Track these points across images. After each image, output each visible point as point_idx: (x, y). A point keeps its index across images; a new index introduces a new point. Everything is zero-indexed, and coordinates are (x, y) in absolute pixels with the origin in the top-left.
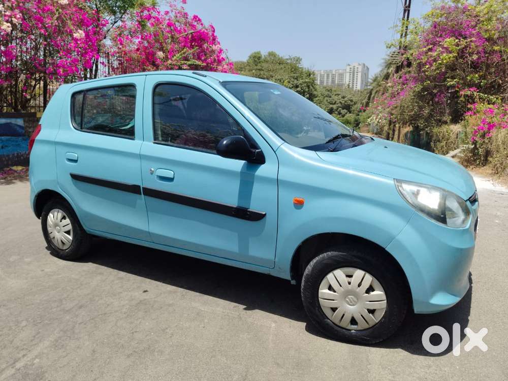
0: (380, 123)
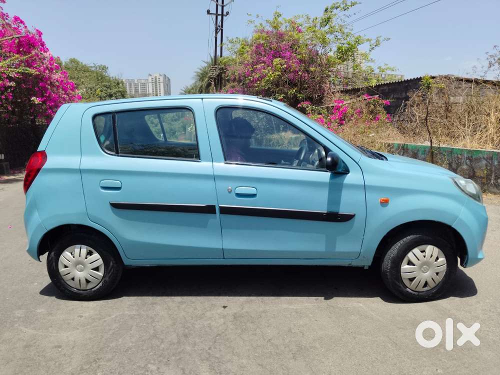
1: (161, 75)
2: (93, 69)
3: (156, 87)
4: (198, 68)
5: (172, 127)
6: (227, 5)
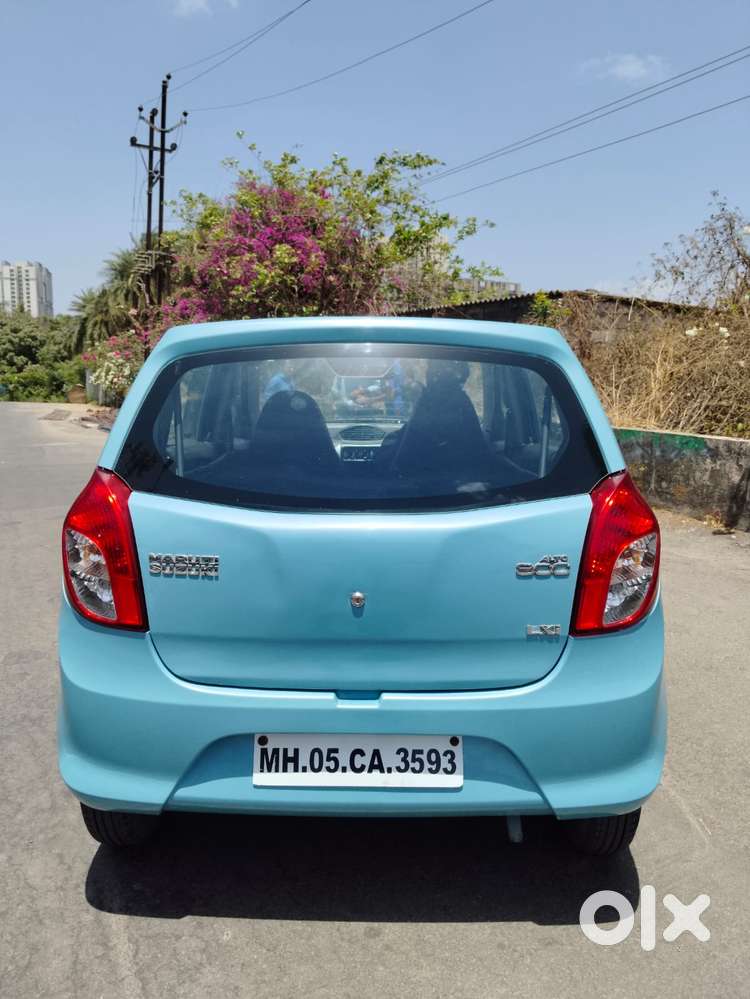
0: (115, 384)
1: (30, 265)
3: (20, 289)
4: (113, 254)
5: (56, 373)
6: (172, 129)
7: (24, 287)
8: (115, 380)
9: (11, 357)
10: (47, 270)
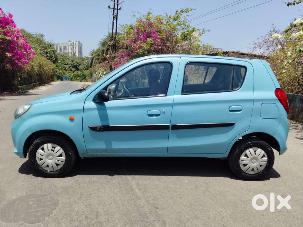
1: (76, 41)
2: (35, 36)
3: (73, 49)
4: (101, 39)
5: (84, 73)
6: (120, 4)
7: (75, 48)
8: (101, 76)
9: (71, 69)
10: (81, 43)
